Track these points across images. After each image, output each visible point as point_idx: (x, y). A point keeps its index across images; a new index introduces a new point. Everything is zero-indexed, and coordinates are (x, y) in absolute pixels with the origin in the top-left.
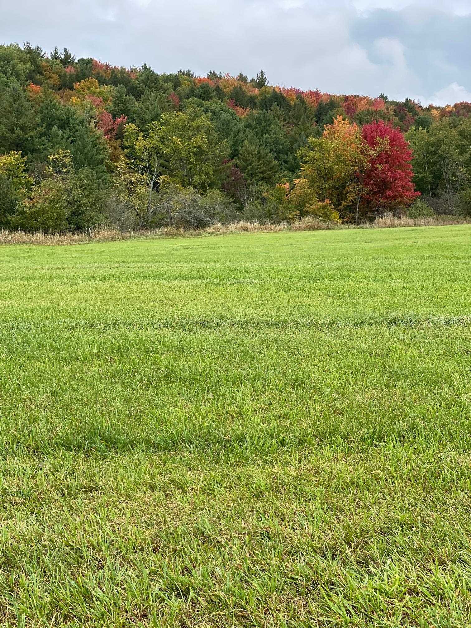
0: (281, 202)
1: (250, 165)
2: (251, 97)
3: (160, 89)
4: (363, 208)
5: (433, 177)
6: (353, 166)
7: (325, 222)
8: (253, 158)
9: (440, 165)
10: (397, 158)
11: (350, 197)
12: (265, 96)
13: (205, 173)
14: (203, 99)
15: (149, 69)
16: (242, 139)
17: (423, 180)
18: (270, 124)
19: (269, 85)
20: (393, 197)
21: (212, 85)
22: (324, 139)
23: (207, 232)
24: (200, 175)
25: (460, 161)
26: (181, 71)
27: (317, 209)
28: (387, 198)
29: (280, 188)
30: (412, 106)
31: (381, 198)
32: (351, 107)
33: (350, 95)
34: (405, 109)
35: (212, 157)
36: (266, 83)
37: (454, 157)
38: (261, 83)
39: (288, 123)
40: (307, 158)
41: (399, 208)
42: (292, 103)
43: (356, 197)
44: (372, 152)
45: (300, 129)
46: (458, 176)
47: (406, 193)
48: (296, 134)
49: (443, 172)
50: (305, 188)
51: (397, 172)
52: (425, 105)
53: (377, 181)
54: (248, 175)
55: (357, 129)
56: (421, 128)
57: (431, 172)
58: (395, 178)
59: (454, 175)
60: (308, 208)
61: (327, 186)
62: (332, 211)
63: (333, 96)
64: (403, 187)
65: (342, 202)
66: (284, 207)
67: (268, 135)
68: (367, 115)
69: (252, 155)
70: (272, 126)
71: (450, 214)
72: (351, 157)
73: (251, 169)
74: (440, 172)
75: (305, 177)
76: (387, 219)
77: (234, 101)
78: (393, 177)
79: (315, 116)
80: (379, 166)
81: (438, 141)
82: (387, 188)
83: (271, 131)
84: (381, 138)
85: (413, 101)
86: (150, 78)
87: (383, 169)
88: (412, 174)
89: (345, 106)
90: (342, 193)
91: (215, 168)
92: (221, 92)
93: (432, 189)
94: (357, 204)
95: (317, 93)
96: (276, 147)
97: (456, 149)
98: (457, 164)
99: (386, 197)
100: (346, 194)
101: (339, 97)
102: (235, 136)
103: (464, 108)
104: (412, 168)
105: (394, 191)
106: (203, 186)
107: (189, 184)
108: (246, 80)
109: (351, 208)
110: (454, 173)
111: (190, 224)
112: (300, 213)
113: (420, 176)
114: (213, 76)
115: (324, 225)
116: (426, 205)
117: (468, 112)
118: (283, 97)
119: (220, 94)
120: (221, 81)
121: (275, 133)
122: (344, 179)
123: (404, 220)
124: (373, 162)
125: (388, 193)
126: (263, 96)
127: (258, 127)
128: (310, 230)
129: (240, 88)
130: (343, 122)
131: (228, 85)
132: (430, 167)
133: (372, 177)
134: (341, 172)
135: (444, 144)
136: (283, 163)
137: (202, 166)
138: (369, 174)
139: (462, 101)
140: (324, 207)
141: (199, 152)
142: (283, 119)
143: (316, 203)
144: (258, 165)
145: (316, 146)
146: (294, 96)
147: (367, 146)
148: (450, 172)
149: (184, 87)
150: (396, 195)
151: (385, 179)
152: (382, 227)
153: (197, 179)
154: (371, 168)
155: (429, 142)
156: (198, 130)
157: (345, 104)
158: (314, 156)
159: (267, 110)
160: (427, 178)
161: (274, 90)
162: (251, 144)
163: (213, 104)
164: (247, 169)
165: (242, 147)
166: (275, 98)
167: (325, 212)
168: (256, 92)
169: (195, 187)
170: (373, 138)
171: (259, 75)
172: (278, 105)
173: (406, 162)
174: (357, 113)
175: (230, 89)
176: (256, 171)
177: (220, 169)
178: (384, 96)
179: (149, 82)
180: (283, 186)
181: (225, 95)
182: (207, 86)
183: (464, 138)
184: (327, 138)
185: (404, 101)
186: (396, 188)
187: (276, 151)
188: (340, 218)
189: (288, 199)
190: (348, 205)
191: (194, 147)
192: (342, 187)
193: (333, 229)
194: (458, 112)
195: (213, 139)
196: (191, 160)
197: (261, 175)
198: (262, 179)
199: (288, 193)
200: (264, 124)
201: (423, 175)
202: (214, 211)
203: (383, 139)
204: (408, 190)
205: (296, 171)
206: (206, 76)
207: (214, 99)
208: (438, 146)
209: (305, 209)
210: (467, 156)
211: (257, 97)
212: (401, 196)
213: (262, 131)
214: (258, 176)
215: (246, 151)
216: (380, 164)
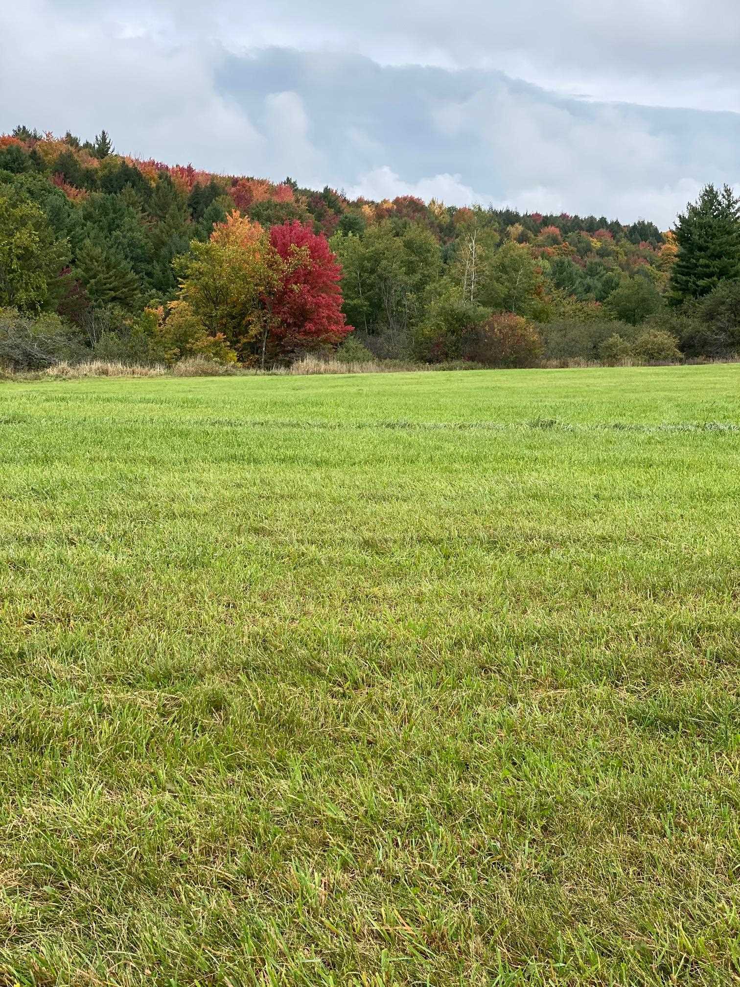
0: (151, 334)
1: (94, 277)
2: (87, 171)
4: (273, 346)
5: (370, 306)
6: (256, 285)
7: (221, 364)
8: (98, 266)
9: (380, 289)
10: (320, 275)
11: (253, 331)
12: (110, 170)
13: (34, 286)
14: (13, 171)
16: (81, 237)
17: (357, 309)
18: (122, 215)
19: (114, 153)
20: (315, 332)
21: (26, 150)
22: (212, 243)
23: (48, 375)
24: (26, 290)
25: (406, 283)
27: (206, 347)
28: (306, 333)
29: (149, 313)
30: (333, 199)
31: (299, 333)
32: (244, 196)
33: (241, 177)
34: (324, 203)
35: (45, 264)
36: (111, 150)
37: (400, 277)
38: (102, 150)
39: (148, 216)
40: (189, 272)
41: (323, 349)
42: (154, 185)
43: (262, 330)
44: (284, 266)
45: (169, 225)
46: (405, 305)
47: (333, 327)
48: (162, 232)
49: (384, 298)
50: (187, 315)
51: (321, 296)
52: (352, 197)
53: (291, 308)
54: (91, 292)
55: (259, 230)
56: (350, 234)
57: (367, 299)
58: (318, 305)
59: (399, 303)
60: (193, 344)
61: (219, 312)
62: (227, 349)
63: (213, 177)
64: (329, 318)
65: (241, 337)
66: (156, 343)
67: (118, 232)
68: (268, 208)
69: (97, 262)
70: (126, 219)
71: (395, 358)
72: (254, 272)
73: (96, 283)
74: (380, 299)
75: (185, 299)
76: (310, 362)
77: (62, 176)
78: (316, 304)
79: (189, 205)
80: (295, 287)
81: (376, 254)
82: (306, 319)
83: (124, 226)
84: (298, 247)
85: (334, 191)
87: (301, 291)
88: (342, 301)
89: (235, 193)
90: (239, 324)
91: (49, 280)
92: (39, 161)
93: (368, 322)
94: (263, 341)
95: (190, 170)
96: (132, 251)
97: (402, 267)
98: (403, 288)
99: (305, 331)
100: (247, 326)
101: (223, 178)
102: (70, 232)
103: (408, 206)
104: (341, 291)
105: (316, 323)
106: (32, 306)
107: (10, 303)
108: (77, 144)
109: (254, 348)
110: (399, 301)
112: (181, 352)
113: (352, 303)
114: (22, 133)
115: (222, 369)
116: (362, 346)
117: (414, 212)
118: (139, 175)
119: (38, 164)
120: (39, 143)
121: (131, 229)
122: (244, 304)
123: (334, 365)
124: (287, 281)
125: (309, 326)
126: (106, 171)
127: (103, 219)
129: (70, 156)
130: (240, 219)
131: (50, 151)
132: (366, 291)
133: (285, 302)
134: (240, 293)
135: (385, 258)
136: (145, 277)
137: (29, 276)
138: (281, 298)
139: (406, 195)
140: (216, 344)
141: (26, 255)
142: (140, 208)
143: (204, 338)
144: (106, 279)
145: (201, 254)
146: (155, 174)
147: (278, 257)
148: (394, 300)
150: (319, 330)
151: (304, 305)
152: (303, 374)
153: (22, 296)
154: (284, 289)
155: (364, 255)
156: (22, 222)
157: (233, 189)
158: (200, 268)
159: (116, 193)
160: (362, 306)
161: (124, 162)
162: (95, 245)
163: (30, 179)
164: (89, 282)
165: (81, 249)
166: (126, 175)
167: (217, 351)
168: (95, 164)
169: (20, 308)
170: (285, 245)
171: (99, 138)
172: (133, 187)
173: (331, 281)
174: (252, 204)
175: (53, 157)
176: (104, 287)
177: (57, 282)
178: (292, 182)
180: (154, 311)
181: (47, 167)
182: (18, 150)
183: (413, 251)
184: (217, 242)
185: (322, 191)
186: (319, 319)
187: (132, 258)
188: (239, 360)
189: (161, 331)
190: (250, 342)
191: (19, 247)
192: (240, 315)
194: (399, 211)
195: (46, 237)
196: (14, 267)
197: (113, 294)
198: (114, 299)
199: (161, 321)
200: (112, 215)
201: (355, 301)
202: (54, 345)
203: (300, 248)
204: (337, 323)
205: (169, 290)
206: (11, 133)
207: (31, 172)
208: (376, 261)
209: (188, 346)
210: (417, 277)
211: (96, 171)
212: (327, 331)
213: (109, 226)
214: (107, 294)
215: (88, 255)
216: (296, 284)
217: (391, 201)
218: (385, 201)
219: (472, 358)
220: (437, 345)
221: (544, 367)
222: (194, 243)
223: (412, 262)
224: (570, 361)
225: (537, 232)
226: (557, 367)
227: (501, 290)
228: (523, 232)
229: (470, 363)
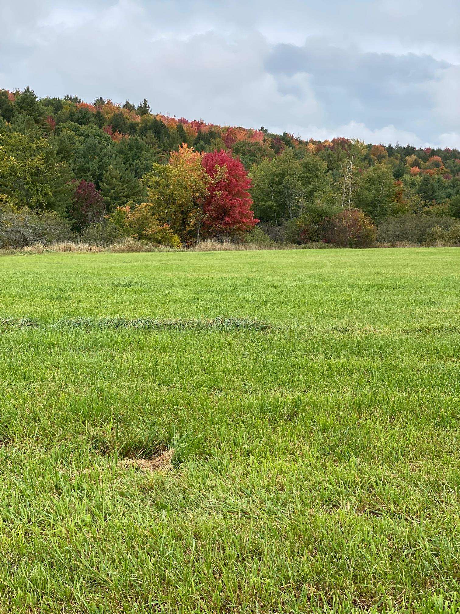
0: (122, 225)
1: (113, 188)
2: (132, 124)
3: (35, 112)
4: (204, 233)
5: (278, 206)
8: (116, 182)
9: (284, 195)
10: (236, 186)
11: (192, 222)
12: (146, 123)
13: (42, 193)
14: (80, 124)
15: (32, 92)
16: (107, 164)
17: (269, 208)
18: (141, 150)
19: (151, 113)
21: (94, 111)
22: (168, 165)
24: (37, 196)
25: (301, 192)
26: (68, 96)
28: (226, 224)
29: (120, 211)
30: (289, 139)
31: (220, 224)
32: (231, 138)
34: (282, 142)
35: (50, 178)
36: (149, 111)
37: (297, 187)
38: (144, 110)
39: (162, 150)
41: (237, 234)
42: (172, 131)
43: (197, 222)
44: (210, 179)
47: (244, 220)
49: (287, 201)
51: (236, 199)
52: (305, 139)
53: (216, 207)
54: (111, 199)
57: (277, 201)
58: (233, 205)
59: (296, 204)
60: (147, 231)
62: (172, 235)
64: (241, 214)
67: (138, 161)
68: (243, 146)
69: (116, 179)
70: (143, 152)
73: (114, 193)
74: (284, 201)
75: (151, 201)
76: (210, 243)
77: (113, 127)
80: (217, 193)
81: (283, 172)
82: (225, 215)
83: (142, 157)
85: (291, 135)
86: (25, 100)
87: (222, 196)
88: (252, 202)
89: (225, 137)
91: (55, 189)
92: (100, 118)
93: (278, 217)
94: (198, 229)
95: (201, 123)
97: (299, 180)
102: (101, 160)
103: (340, 144)
105: (232, 217)
106: (40, 205)
107: (27, 204)
111: (17, 242)
112: (138, 236)
113: (266, 204)
114: (100, 102)
115: (144, 247)
118: (163, 126)
121: (146, 159)
122: (186, 205)
124: (212, 189)
125: (227, 219)
126: (144, 124)
127: (129, 152)
128: (129, 252)
130: (188, 150)
131: (110, 112)
132: (276, 196)
133: (212, 203)
134: (181, 197)
135: (288, 175)
138: (209, 200)
140: (163, 231)
141: (37, 173)
143: (154, 227)
144: (122, 190)
145: (159, 172)
146: (175, 125)
147: (207, 174)
148: (293, 202)
149: (65, 111)
150: (234, 222)
151: (223, 206)
153: (34, 200)
154: (211, 195)
155: (274, 172)
160: (272, 206)
161: (155, 118)
162: (116, 168)
163: (89, 129)
164: (110, 192)
165: (107, 171)
166: (155, 125)
167: (164, 236)
168: (138, 119)
169: (31, 207)
170: (213, 166)
171: (142, 103)
173: (245, 190)
174: (235, 143)
175: (111, 115)
177: (61, 190)
178: (265, 129)
179: (24, 105)
180: (123, 209)
181: (105, 121)
183: (308, 170)
184: (171, 164)
185: (282, 135)
186: (234, 214)
188: (182, 242)
190: (190, 230)
191: (31, 167)
193: (153, 251)
196: (28, 180)
200: (135, 150)
201: (268, 203)
203: (221, 167)
204: (248, 217)
207: (91, 124)
208: (283, 176)
209: (143, 232)
210: (310, 187)
211: (138, 124)
212: (240, 223)
213: (133, 157)
214: (122, 199)
215: (110, 175)
216: (219, 192)
217: (330, 141)
218: (326, 141)
219: (328, 241)
220: (304, 232)
221: (378, 247)
222: (155, 165)
223: (307, 177)
224: (397, 243)
225: (426, 160)
226: (387, 247)
227: (368, 195)
228: (416, 160)
229: (326, 244)
